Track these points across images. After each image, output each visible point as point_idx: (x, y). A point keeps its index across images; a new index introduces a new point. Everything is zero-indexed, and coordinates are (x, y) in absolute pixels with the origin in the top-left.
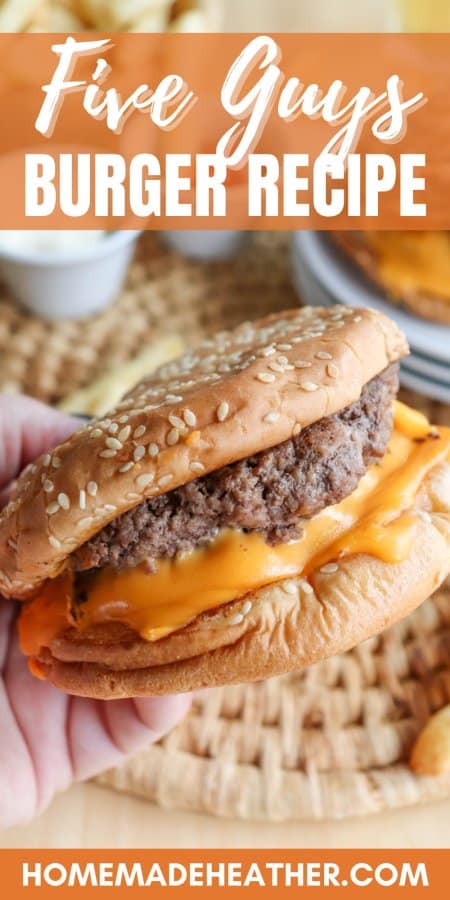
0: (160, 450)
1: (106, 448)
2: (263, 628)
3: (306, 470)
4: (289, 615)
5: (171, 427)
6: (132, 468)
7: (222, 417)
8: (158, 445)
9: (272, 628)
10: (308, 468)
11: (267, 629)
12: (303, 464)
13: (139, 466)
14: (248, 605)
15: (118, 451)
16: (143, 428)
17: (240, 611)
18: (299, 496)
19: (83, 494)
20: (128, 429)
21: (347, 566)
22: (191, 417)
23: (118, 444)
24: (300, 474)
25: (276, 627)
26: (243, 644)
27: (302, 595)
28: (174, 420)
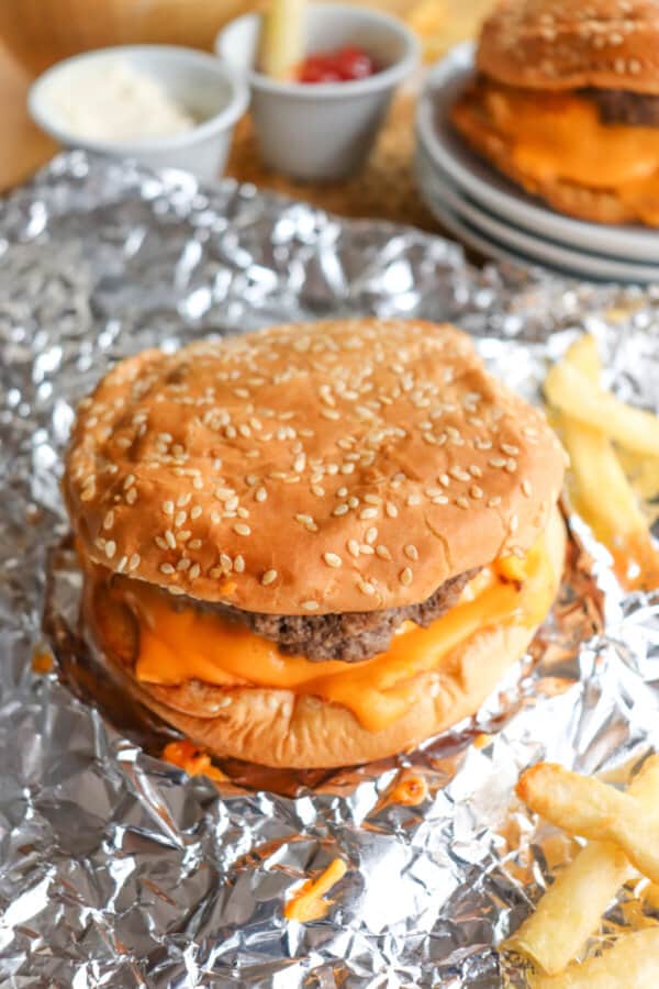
0: (201, 575)
1: (163, 536)
2: (229, 725)
3: (325, 637)
4: (257, 724)
5: (217, 564)
6: (170, 575)
7: (265, 582)
8: (201, 568)
9: (237, 727)
10: (327, 636)
11: (233, 726)
12: (326, 629)
13: (176, 577)
14: (228, 701)
15: (170, 549)
16: (198, 544)
17: (218, 701)
18: (309, 649)
19: (125, 560)
20: (187, 534)
21: (328, 711)
22: (241, 563)
23: (172, 541)
24: (318, 637)
25: (241, 729)
26: (208, 726)
27: (279, 713)
28: (225, 558)
